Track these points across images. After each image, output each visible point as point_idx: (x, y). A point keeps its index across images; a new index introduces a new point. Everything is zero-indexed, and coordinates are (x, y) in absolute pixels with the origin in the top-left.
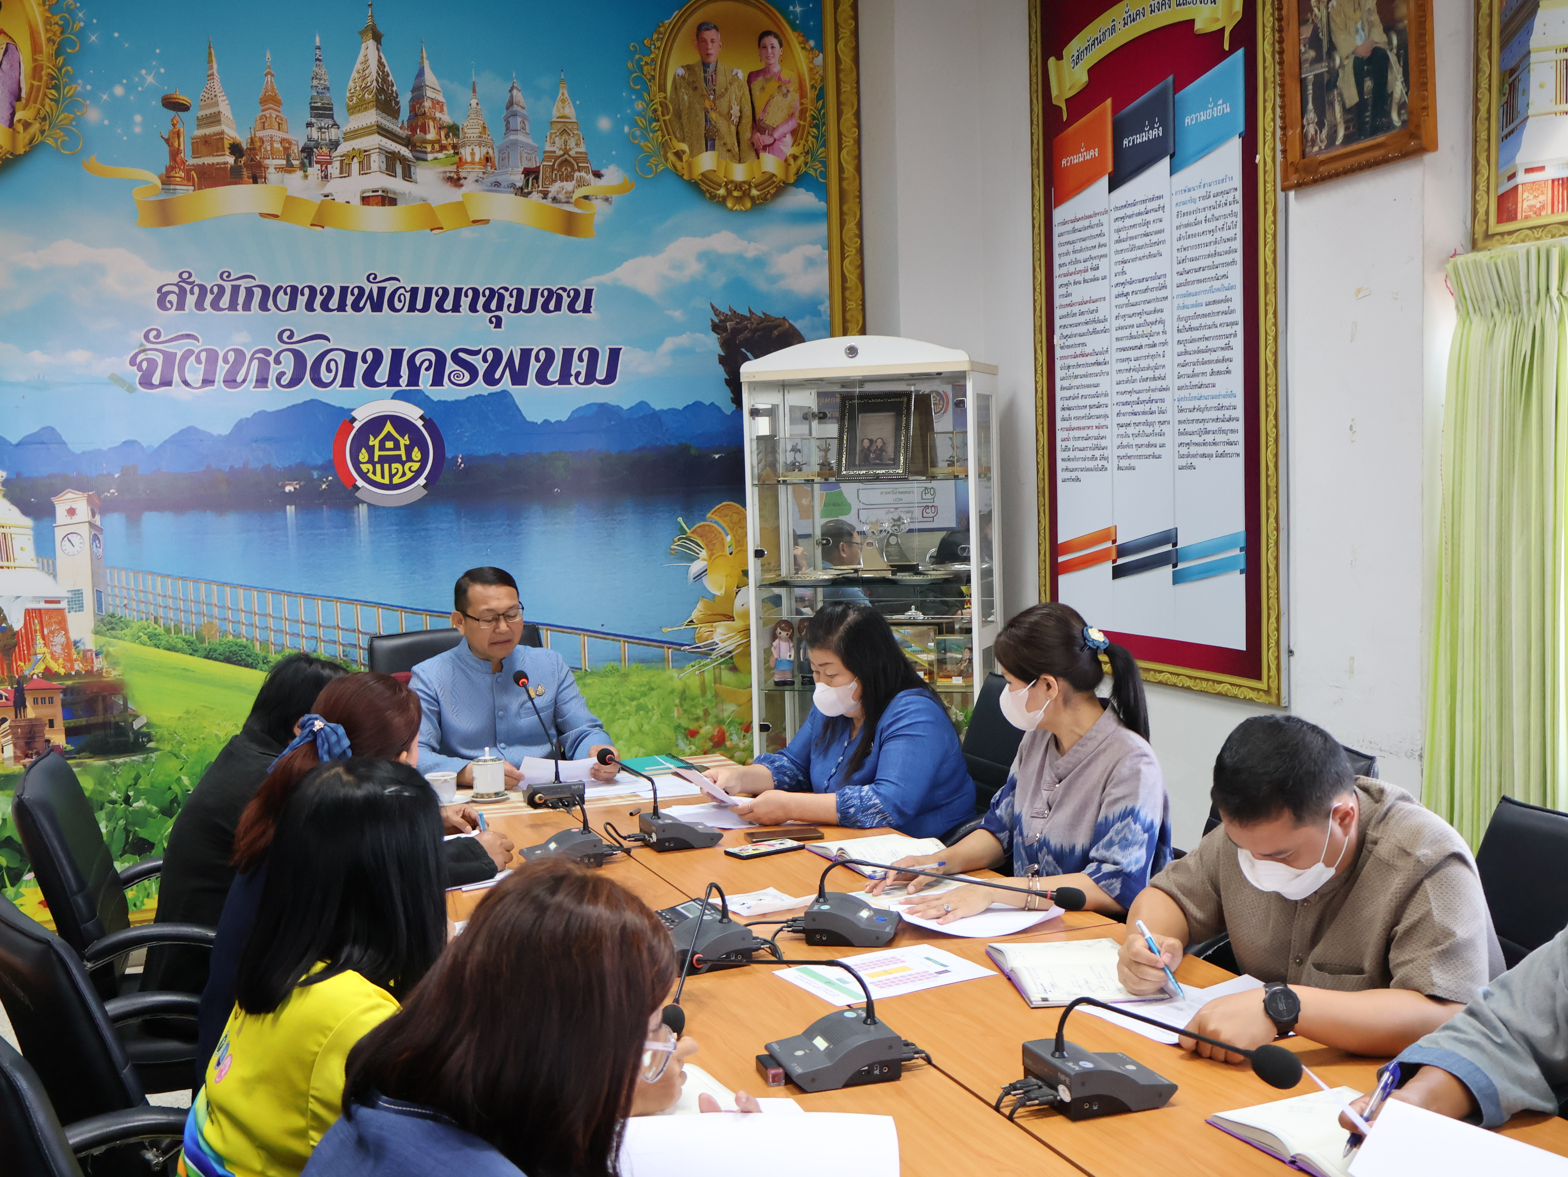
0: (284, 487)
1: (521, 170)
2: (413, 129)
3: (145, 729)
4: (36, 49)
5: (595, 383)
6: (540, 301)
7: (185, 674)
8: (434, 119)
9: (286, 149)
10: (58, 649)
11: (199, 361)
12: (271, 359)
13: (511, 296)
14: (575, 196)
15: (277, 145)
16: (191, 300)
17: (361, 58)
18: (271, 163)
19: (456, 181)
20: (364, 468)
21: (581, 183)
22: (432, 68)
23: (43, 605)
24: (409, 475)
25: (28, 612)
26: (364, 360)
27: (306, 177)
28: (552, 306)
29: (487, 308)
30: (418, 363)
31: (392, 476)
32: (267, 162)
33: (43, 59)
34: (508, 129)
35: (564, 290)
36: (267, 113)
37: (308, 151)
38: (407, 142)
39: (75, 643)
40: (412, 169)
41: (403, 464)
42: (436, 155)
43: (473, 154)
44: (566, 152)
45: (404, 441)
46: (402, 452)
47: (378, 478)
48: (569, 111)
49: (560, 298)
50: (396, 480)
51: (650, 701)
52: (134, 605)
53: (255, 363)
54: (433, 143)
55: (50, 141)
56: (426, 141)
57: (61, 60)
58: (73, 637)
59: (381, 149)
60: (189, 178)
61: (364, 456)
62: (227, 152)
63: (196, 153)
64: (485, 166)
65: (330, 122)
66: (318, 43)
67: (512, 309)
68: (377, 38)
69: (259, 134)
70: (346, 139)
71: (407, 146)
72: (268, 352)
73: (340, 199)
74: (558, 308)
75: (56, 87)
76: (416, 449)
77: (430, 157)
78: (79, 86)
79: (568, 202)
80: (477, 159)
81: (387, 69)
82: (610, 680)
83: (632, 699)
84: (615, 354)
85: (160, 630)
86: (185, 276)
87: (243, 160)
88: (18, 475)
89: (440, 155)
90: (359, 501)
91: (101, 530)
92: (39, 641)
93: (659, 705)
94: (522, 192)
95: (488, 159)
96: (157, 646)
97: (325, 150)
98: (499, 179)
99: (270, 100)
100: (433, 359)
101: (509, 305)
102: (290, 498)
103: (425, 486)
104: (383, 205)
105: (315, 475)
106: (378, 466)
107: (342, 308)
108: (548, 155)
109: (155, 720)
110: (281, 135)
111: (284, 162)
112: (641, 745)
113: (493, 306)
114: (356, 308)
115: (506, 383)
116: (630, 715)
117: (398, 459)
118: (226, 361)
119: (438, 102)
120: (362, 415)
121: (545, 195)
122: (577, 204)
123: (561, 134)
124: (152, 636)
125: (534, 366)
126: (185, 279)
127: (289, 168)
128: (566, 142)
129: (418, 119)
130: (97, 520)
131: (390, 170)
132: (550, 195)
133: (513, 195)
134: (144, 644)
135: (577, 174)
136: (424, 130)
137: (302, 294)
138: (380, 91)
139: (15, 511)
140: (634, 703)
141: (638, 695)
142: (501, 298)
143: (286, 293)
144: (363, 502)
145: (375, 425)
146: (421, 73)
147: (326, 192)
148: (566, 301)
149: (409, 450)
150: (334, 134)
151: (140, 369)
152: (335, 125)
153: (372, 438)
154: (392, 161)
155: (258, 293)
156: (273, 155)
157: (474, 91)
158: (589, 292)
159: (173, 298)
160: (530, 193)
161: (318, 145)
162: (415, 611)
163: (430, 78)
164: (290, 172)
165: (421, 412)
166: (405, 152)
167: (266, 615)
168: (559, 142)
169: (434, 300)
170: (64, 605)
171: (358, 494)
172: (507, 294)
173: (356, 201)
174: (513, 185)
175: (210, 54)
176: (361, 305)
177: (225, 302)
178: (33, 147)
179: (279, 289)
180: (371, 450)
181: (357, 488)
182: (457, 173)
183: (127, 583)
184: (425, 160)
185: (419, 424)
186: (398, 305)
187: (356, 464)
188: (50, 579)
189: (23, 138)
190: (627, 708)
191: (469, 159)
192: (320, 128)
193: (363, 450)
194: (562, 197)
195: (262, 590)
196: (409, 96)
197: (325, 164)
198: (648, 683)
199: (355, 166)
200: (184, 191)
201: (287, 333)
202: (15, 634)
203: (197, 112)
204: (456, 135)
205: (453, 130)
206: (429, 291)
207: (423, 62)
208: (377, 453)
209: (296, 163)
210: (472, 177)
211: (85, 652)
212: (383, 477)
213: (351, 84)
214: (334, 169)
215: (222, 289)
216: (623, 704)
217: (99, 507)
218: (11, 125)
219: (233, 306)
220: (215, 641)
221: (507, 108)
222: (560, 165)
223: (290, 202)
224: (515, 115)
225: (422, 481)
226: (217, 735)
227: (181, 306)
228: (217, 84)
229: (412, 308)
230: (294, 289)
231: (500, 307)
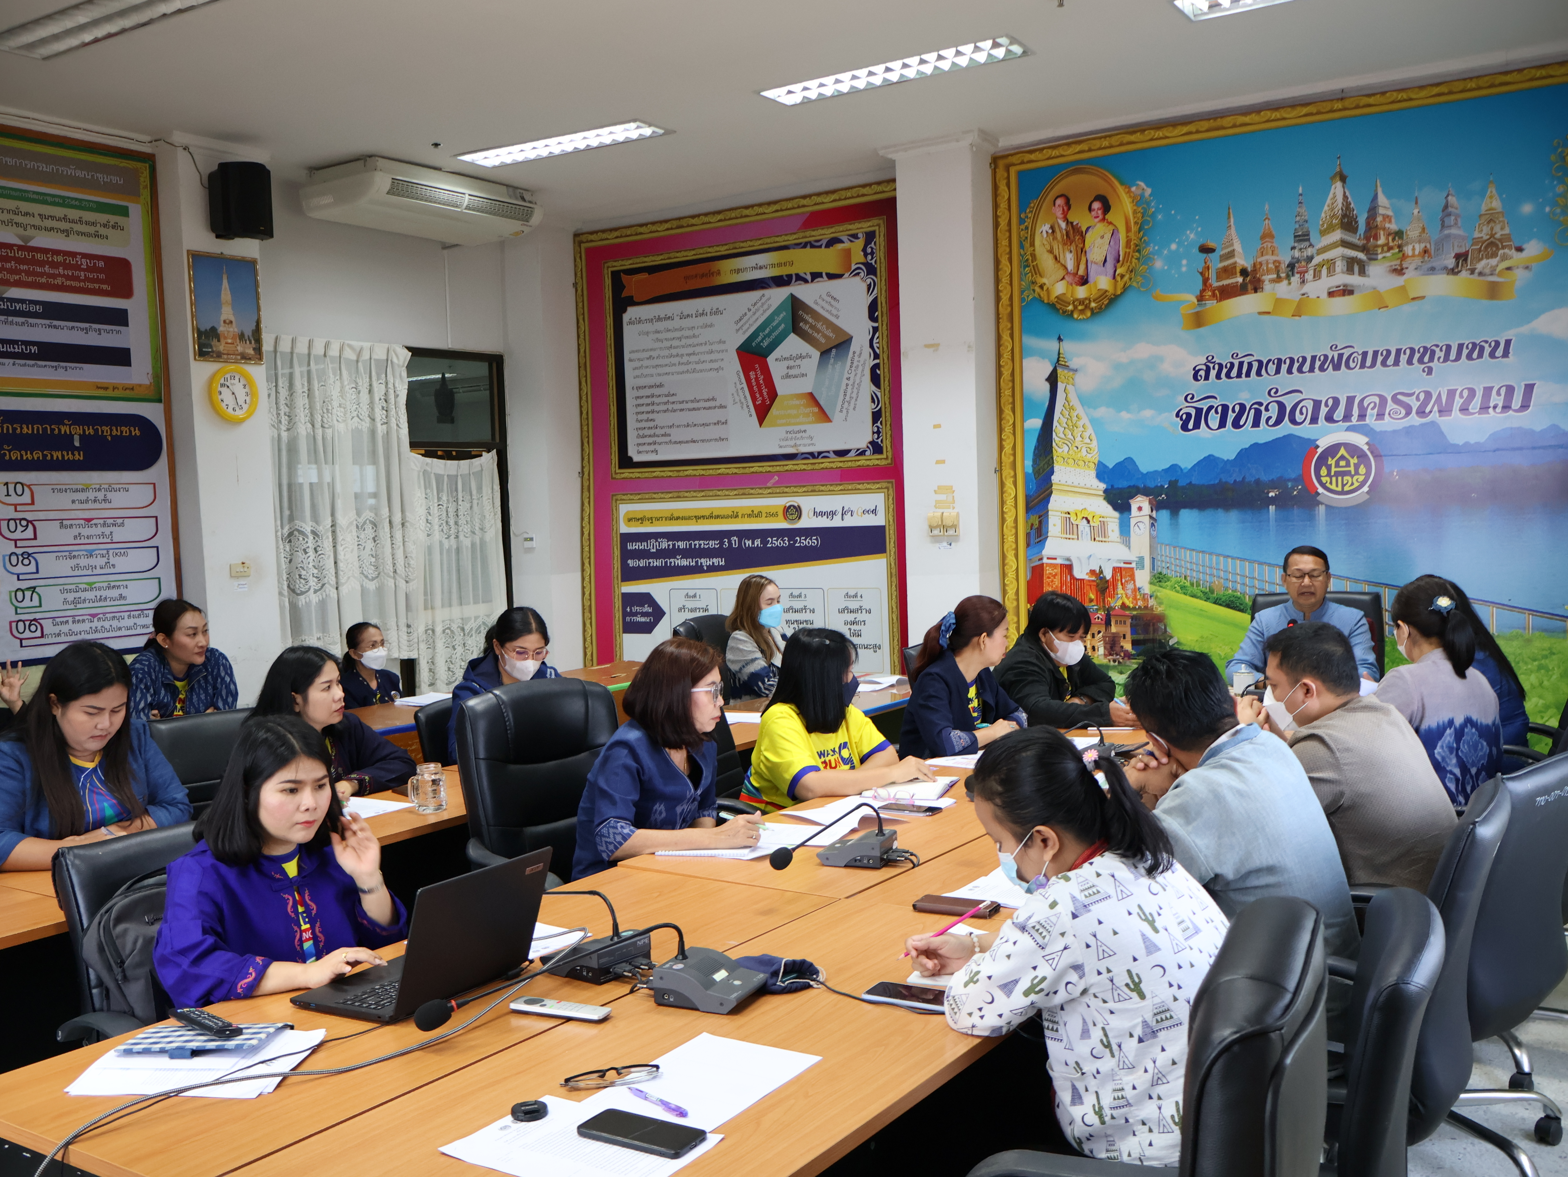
0: (1268, 493)
1: (1453, 255)
2: (1367, 238)
3: (1176, 646)
4: (1128, 230)
5: (1511, 412)
6: (1465, 352)
7: (1201, 613)
8: (1384, 229)
9: (1277, 267)
10: (1129, 592)
11: (1217, 412)
12: (1263, 408)
13: (1441, 350)
14: (1498, 269)
15: (1271, 266)
16: (1213, 373)
17: (1331, 195)
18: (1267, 278)
19: (1399, 271)
20: (1324, 480)
21: (1505, 258)
22: (1383, 192)
23: (1122, 565)
24: (1356, 484)
25: (1114, 569)
26: (1326, 405)
27: (1290, 284)
28: (1475, 355)
29: (1421, 361)
30: (1365, 404)
31: (1343, 485)
32: (1264, 277)
33: (1132, 235)
34: (1443, 226)
35: (1486, 342)
36: (1265, 245)
37: (1291, 266)
38: (1363, 249)
39: (1139, 589)
40: (1366, 267)
41: (1352, 477)
42: (1384, 255)
43: (1414, 249)
44: (1492, 236)
45: (1354, 461)
46: (1352, 469)
47: (1333, 487)
48: (1496, 204)
49: (1482, 349)
50: (1346, 488)
51: (1551, 663)
52: (1173, 567)
53: (1253, 411)
54: (1383, 246)
55: (1134, 284)
56: (1377, 246)
57: (1141, 233)
58: (1138, 585)
59: (1343, 257)
60: (1214, 295)
61: (1324, 471)
62: (1238, 274)
63: (1219, 278)
64: (1423, 257)
65: (1307, 244)
66: (1300, 191)
67: (1441, 360)
68: (1343, 179)
69: (1259, 260)
70: (1318, 254)
71: (1362, 251)
72: (1261, 404)
73: (1313, 296)
74: (1480, 356)
75: (1139, 251)
76: (1362, 466)
77: (1380, 256)
78: (1151, 248)
79: (1492, 274)
80: (1417, 252)
81: (1350, 199)
82: (1515, 643)
83: (1535, 660)
84: (1529, 388)
85: (1188, 584)
86: (1210, 358)
87: (1248, 279)
88: (1112, 486)
89: (1388, 254)
90: (1319, 503)
91: (1155, 520)
92: (1120, 586)
93: (1559, 667)
94: (1453, 272)
95: (1425, 251)
96: (1185, 594)
97: (1303, 263)
98: (1434, 264)
99: (1267, 236)
100: (1378, 402)
101: (1439, 358)
102: (1273, 501)
103: (1367, 492)
104: (1344, 295)
105: (1290, 485)
106: (1334, 479)
107: (1312, 370)
108: (1475, 241)
109: (1182, 641)
110: (1275, 258)
111: (1275, 276)
112: (1540, 697)
113: (1426, 359)
114: (1322, 369)
115: (1435, 416)
116: (1532, 672)
117: (1348, 473)
118: (1233, 411)
119: (1388, 216)
120: (1323, 443)
121: (1472, 271)
122: (1500, 274)
123: (1489, 222)
124: (1183, 588)
125: (1458, 402)
126: (1210, 360)
127: (1279, 279)
128: (1492, 229)
129: (1372, 230)
130: (1154, 514)
131: (1350, 270)
132: (1477, 271)
133: (1445, 276)
134: (1177, 592)
135: (1501, 252)
136: (1376, 238)
137: (1285, 363)
138: (1344, 216)
139: (1110, 508)
140: (1536, 663)
141: (1540, 657)
142: (1433, 353)
143: (1274, 363)
144: (1322, 504)
145: (1332, 450)
146: (1375, 197)
147: (1303, 291)
148: (1487, 350)
149: (1357, 467)
150: (1310, 252)
151: (1181, 419)
152: (1311, 245)
153: (1330, 459)
154: (1351, 265)
155: (1255, 365)
156: (1268, 271)
157: (1416, 203)
158: (1508, 343)
159: (1202, 373)
160: (1460, 271)
161: (1298, 261)
162: (1357, 581)
163: (1382, 200)
164: (1279, 282)
165: (1366, 440)
166: (1361, 256)
167: (1254, 578)
168: (1486, 229)
169: (1380, 358)
170: (1133, 565)
171: (1319, 498)
172: (1437, 350)
173: (1325, 294)
174: (1446, 268)
175: (1229, 213)
176: (1326, 367)
177: (1234, 373)
178: (1125, 289)
179: (1269, 361)
180: (1329, 468)
181: (1318, 494)
182: (1401, 265)
183: (1170, 553)
184: (1376, 259)
185: (1365, 448)
186: (1352, 365)
187: (1318, 477)
188: (1127, 549)
189: (1120, 284)
190: (1529, 666)
191: (1410, 253)
192: (1301, 249)
193: (1324, 468)
194: (1487, 271)
195: (1252, 562)
196: (1365, 215)
197: (1303, 273)
198: (1550, 649)
199: (1324, 271)
200: (1211, 304)
201: (1274, 390)
202: (1107, 581)
203: (1220, 252)
204: (1401, 237)
205: (1399, 234)
206: (1376, 353)
207: (1376, 190)
208: (1333, 470)
209: (1283, 275)
210: (1412, 267)
211: (1144, 594)
212: (1337, 486)
213: (1323, 215)
214: (1309, 276)
215: (1232, 365)
216: (1526, 663)
217: (1157, 506)
218: (1114, 278)
219: (1239, 375)
220: (1219, 593)
221: (1443, 211)
222: (1486, 247)
223: (1279, 302)
224: (1449, 215)
225: (1365, 489)
226: (1219, 654)
227: (1207, 378)
228: (1233, 231)
229: (1363, 366)
230: (1280, 360)
231: (1431, 359)
